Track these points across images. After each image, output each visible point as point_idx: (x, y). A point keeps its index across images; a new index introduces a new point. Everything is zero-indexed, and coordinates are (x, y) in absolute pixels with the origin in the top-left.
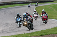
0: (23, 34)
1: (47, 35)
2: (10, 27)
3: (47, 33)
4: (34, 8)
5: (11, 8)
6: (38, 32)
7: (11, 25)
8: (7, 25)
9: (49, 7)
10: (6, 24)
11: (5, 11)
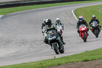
0: (52, 59)
1: (95, 60)
2: (29, 46)
3: (96, 57)
4: (72, 11)
5: (30, 12)
6: (78, 54)
7: (31, 42)
8: (24, 42)
9: (98, 9)
10: (22, 42)
11: (20, 18)
